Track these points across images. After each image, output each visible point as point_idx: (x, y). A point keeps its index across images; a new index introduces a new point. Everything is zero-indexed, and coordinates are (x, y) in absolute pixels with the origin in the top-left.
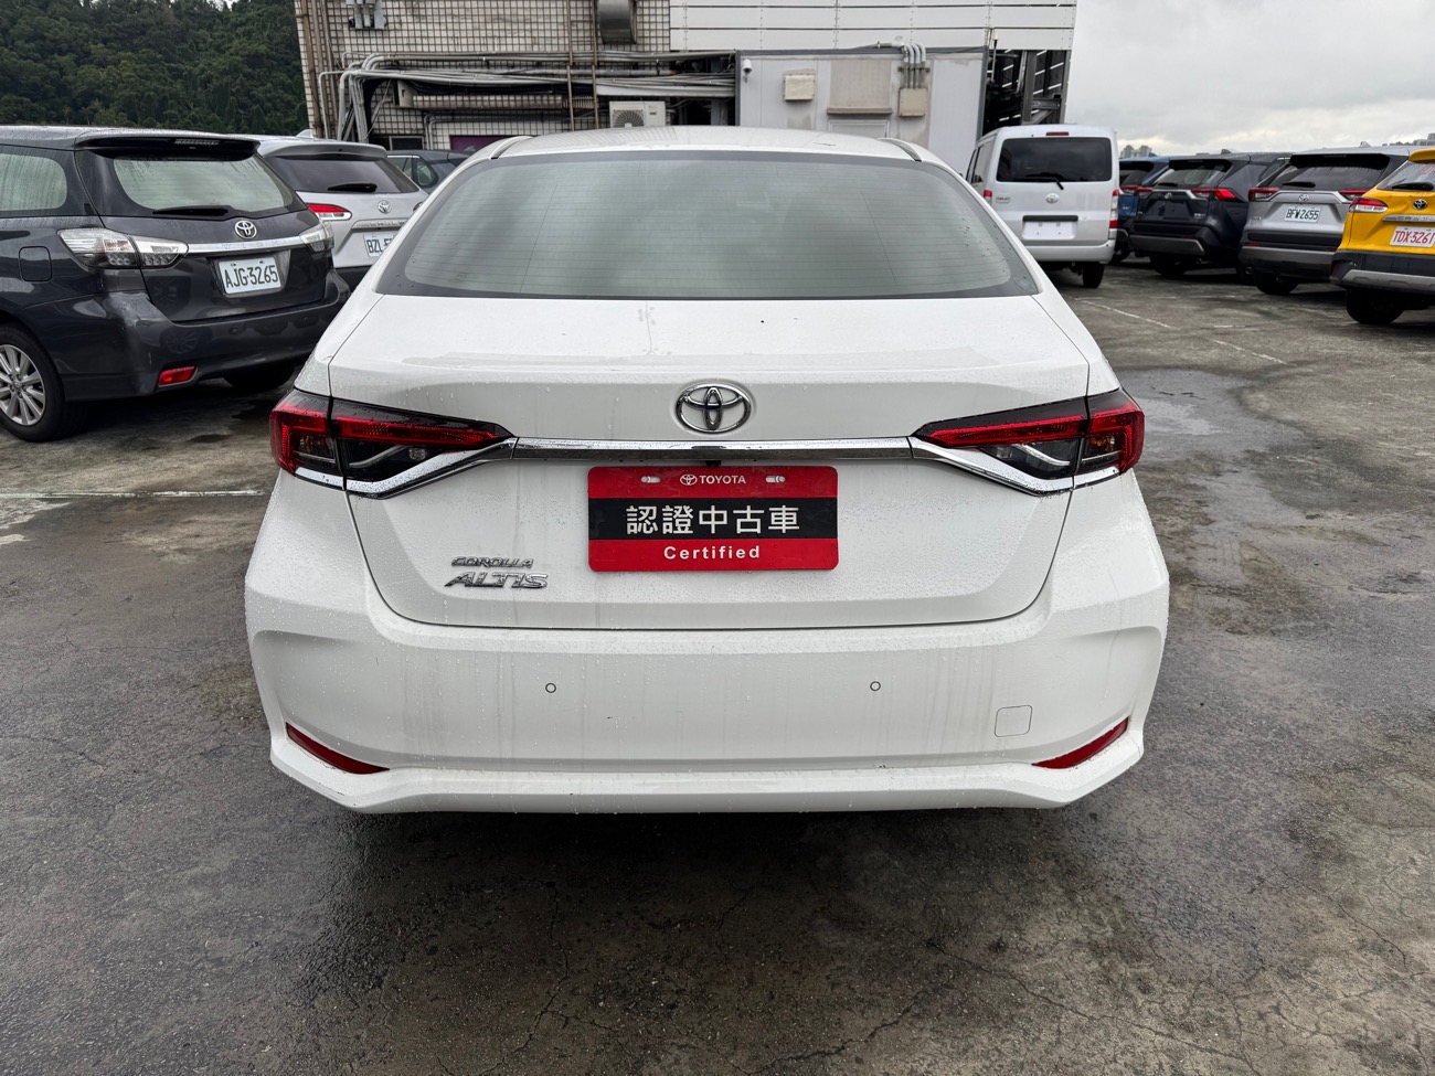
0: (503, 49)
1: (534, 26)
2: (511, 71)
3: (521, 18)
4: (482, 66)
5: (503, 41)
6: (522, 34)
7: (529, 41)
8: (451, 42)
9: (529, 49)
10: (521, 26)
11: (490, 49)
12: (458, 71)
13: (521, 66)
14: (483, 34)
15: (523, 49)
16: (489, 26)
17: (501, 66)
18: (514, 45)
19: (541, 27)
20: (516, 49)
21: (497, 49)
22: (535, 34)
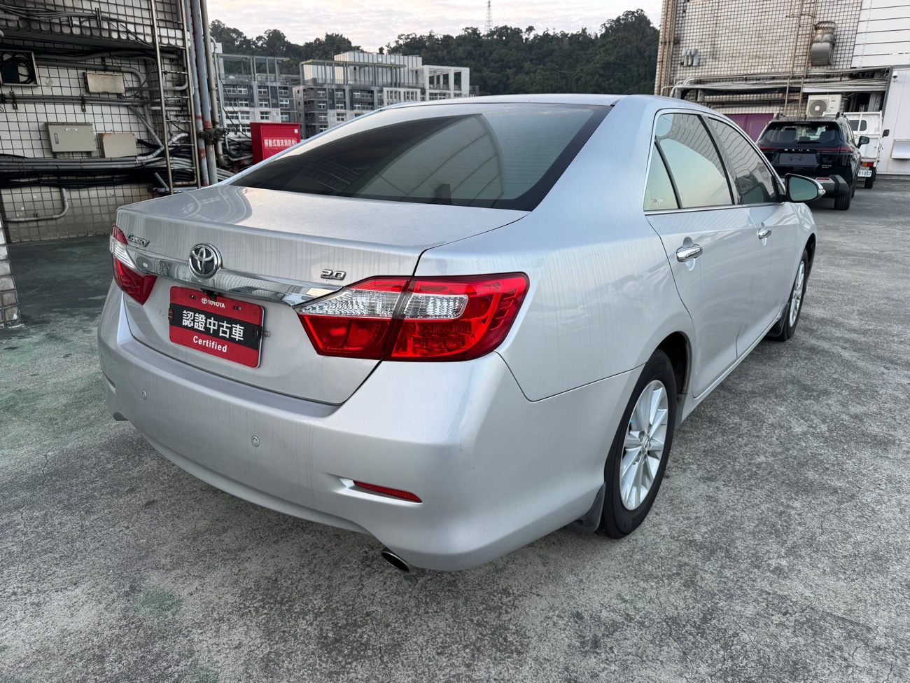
0: (756, 71)
1: (775, 59)
2: (758, 82)
3: (768, 56)
4: (743, 80)
5: (756, 68)
6: (767, 64)
7: (770, 67)
8: (729, 69)
9: (769, 71)
10: (768, 60)
11: (749, 72)
12: (730, 83)
13: (763, 79)
14: (746, 65)
15: (766, 71)
16: (750, 61)
17: (753, 80)
18: (762, 69)
19: (778, 59)
20: (762, 71)
21: (752, 72)
22: (774, 63)
